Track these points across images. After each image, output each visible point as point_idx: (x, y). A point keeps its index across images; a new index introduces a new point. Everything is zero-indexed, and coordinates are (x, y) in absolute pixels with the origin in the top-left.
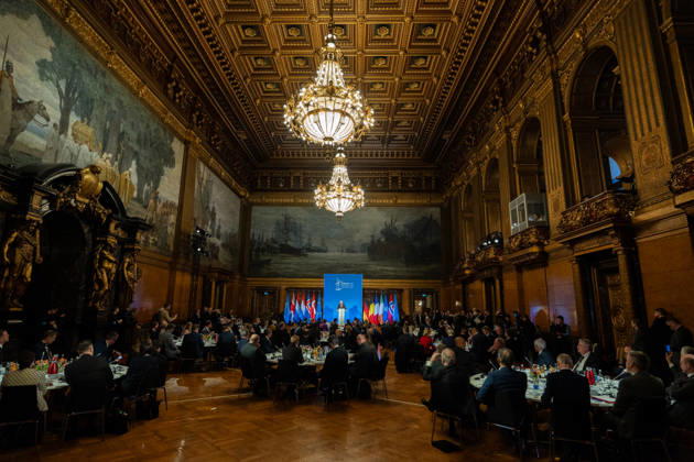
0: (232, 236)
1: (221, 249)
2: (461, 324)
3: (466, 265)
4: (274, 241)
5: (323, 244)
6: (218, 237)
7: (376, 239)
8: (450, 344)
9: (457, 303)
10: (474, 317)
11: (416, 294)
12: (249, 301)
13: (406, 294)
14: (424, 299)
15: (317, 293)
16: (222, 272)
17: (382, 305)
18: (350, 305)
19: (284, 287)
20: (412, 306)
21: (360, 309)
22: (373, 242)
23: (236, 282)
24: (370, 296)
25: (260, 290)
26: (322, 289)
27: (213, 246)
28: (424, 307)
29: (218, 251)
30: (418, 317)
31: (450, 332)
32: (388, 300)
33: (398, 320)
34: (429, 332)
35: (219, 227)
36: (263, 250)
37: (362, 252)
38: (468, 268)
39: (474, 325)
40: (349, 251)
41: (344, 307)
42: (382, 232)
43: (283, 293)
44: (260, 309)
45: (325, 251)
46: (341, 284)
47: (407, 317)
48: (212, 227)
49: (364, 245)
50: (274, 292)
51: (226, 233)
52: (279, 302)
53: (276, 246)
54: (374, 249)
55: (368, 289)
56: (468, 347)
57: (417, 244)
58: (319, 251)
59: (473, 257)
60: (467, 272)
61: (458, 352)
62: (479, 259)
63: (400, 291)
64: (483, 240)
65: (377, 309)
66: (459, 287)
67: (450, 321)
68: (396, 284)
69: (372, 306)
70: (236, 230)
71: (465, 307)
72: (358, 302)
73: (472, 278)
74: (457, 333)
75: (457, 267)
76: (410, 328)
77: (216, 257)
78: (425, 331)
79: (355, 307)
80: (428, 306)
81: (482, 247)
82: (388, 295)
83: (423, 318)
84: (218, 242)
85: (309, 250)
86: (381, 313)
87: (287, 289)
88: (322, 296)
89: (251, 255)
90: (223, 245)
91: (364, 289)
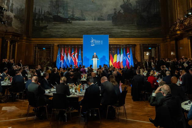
0: (21, 11)
1: (13, 19)
2: (175, 68)
3: (177, 28)
4: (49, 14)
5: (82, 15)
6: (12, 11)
7: (118, 11)
8: (167, 81)
9: (172, 53)
10: (184, 63)
11: (145, 48)
12: (33, 54)
13: (138, 48)
14: (150, 51)
15: (78, 48)
16: (15, 35)
17: (122, 55)
18: (100, 56)
19: (56, 44)
20: (142, 56)
21: (107, 59)
22: (115, 13)
23: (24, 42)
24: (114, 50)
25: (40, 47)
26: (82, 45)
27: (8, 17)
28: (150, 56)
29: (12, 21)
30: (146, 63)
31: (168, 73)
32: (126, 53)
33: (133, 65)
34: (154, 73)
35: (12, 4)
36: (42, 20)
37: (108, 19)
38: (179, 30)
39: (183, 68)
40: (99, 19)
41: (97, 57)
42: (121, 6)
43: (56, 48)
44: (40, 59)
45: (84, 20)
46: (94, 42)
47: (139, 63)
48: (7, 5)
49: (109, 15)
50: (50, 48)
51: (17, 8)
52: (53, 54)
53: (51, 16)
54: (116, 18)
55: (112, 45)
56: (179, 83)
57: (145, 14)
58: (79, 19)
59: (182, 23)
60: (178, 32)
61: (173, 86)
62: (186, 23)
63: (134, 46)
64: (188, 11)
65: (118, 58)
66: (173, 42)
67: (168, 65)
68: (131, 41)
69: (115, 56)
70: (24, 6)
71: (178, 56)
72: (106, 54)
73: (181, 37)
74: (172, 74)
75: (172, 29)
76: (141, 70)
77: (10, 24)
78: (151, 73)
79: (104, 57)
80: (153, 55)
81: (188, 15)
82: (126, 49)
83: (150, 64)
84: (12, 15)
85: (73, 19)
86: (121, 61)
87: (58, 45)
88: (82, 50)
89: (33, 23)
90: (15, 16)
91: (110, 45)
